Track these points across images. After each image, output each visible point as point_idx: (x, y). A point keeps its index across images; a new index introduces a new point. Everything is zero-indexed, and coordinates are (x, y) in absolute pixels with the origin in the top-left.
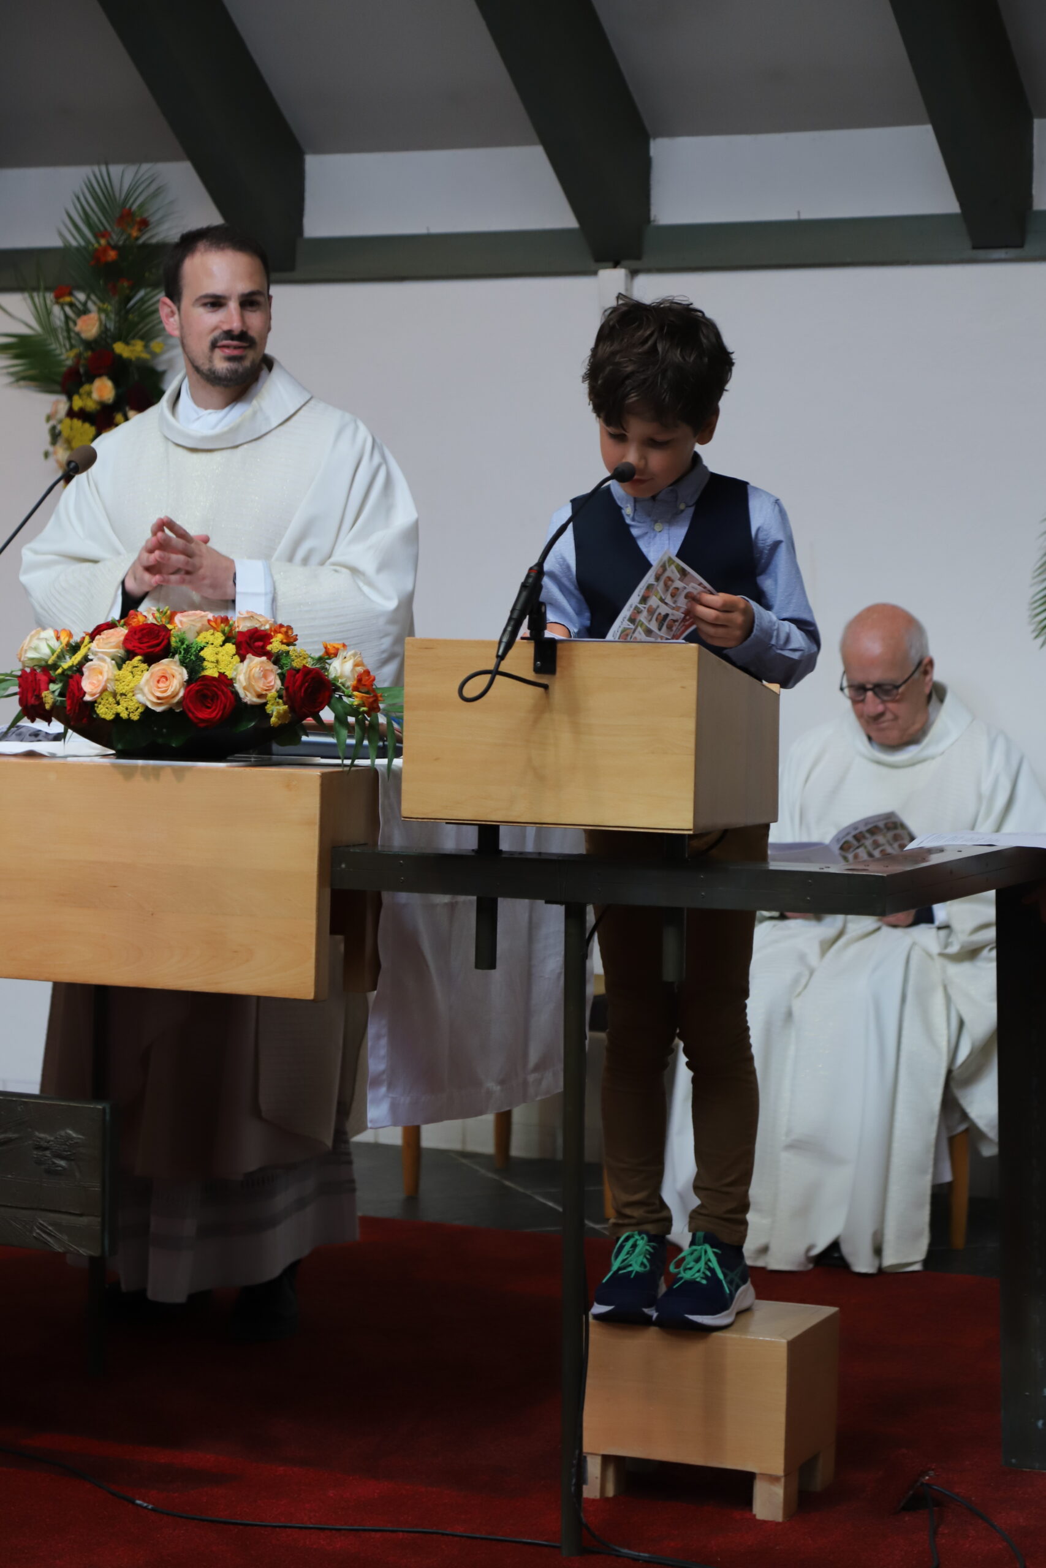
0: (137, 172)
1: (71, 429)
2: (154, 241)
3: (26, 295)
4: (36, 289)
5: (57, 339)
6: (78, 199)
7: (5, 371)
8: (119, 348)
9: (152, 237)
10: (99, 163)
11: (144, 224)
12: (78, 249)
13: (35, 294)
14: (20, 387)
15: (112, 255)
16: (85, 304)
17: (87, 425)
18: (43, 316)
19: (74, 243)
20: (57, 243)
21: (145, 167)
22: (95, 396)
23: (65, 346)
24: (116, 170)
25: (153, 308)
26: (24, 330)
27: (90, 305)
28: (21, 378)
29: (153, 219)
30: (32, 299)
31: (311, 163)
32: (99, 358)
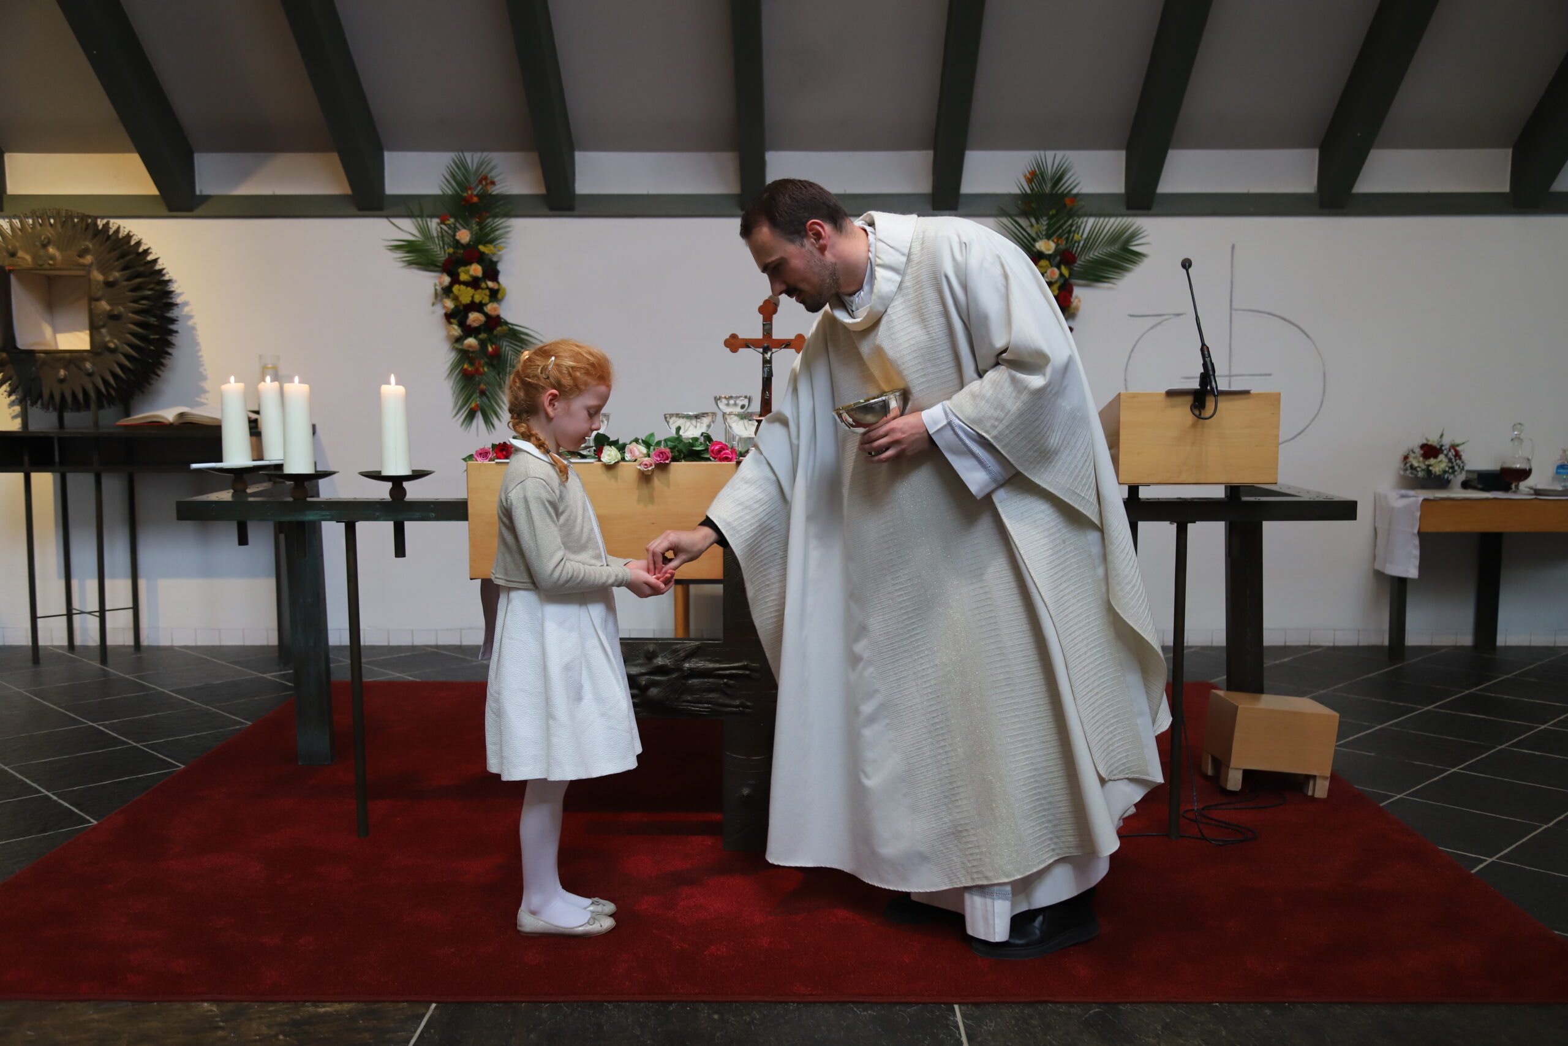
0: (482, 155)
1: (459, 290)
2: (495, 193)
3: (414, 220)
4: (421, 216)
5: (434, 242)
6: (448, 167)
7: (400, 260)
8: (481, 248)
9: (493, 191)
10: (457, 151)
11: (493, 183)
12: (451, 195)
13: (419, 220)
14: (410, 268)
15: (475, 199)
16: (454, 225)
17: (469, 289)
18: (424, 231)
19: (450, 193)
20: (440, 193)
21: (485, 154)
22: (472, 272)
23: (439, 245)
24: (468, 156)
25: (497, 228)
26: (411, 238)
27: (458, 225)
28: (410, 263)
29: (496, 180)
30: (418, 222)
31: (579, 156)
32: (470, 254)
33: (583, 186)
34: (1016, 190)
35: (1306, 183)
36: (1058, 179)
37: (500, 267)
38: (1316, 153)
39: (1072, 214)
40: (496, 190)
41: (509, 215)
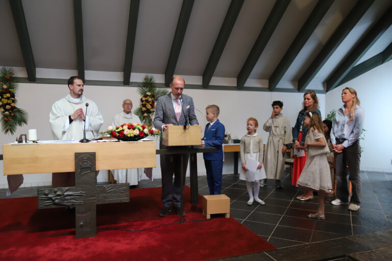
1: (4, 100)
8: (10, 90)
15: (8, 78)
17: (6, 100)
21: (11, 67)
22: (7, 96)
25: (14, 85)
27: (3, 84)
29: (14, 73)
31: (37, 69)
32: (7, 91)
33: (38, 76)
34: (142, 81)
35: (200, 83)
36: (151, 80)
37: (15, 94)
38: (202, 77)
39: (154, 87)
40: (14, 76)
41: (18, 82)
